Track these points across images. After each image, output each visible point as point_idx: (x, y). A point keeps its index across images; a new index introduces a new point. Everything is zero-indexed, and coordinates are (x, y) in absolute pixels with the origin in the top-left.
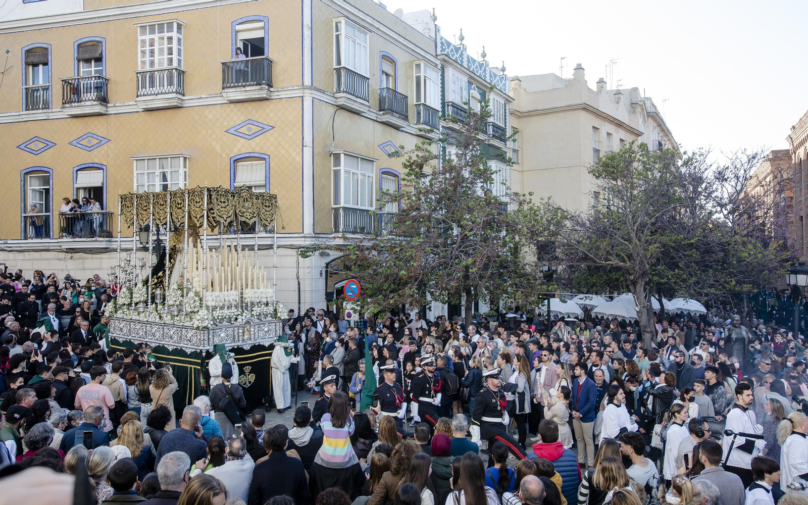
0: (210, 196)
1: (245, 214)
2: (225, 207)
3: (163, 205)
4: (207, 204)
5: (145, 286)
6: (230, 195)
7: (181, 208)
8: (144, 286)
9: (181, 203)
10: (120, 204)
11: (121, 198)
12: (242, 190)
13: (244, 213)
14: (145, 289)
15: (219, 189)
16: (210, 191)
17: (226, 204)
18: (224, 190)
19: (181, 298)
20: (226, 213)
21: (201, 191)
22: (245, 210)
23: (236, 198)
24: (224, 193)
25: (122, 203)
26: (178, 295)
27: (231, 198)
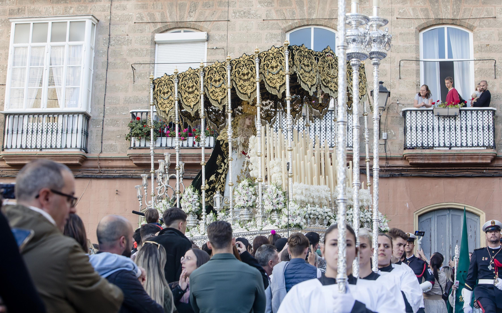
0: (292, 56)
1: (329, 85)
2: (309, 72)
3: (219, 81)
4: (289, 66)
5: (197, 192)
6: (314, 58)
7: (248, 80)
8: (194, 191)
9: (248, 74)
10: (152, 91)
11: (153, 83)
12: (326, 53)
13: (328, 82)
14: (196, 196)
15: (302, 48)
16: (292, 50)
17: (310, 68)
18: (306, 50)
19: (254, 197)
20: (310, 80)
21: (278, 53)
22: (329, 79)
23: (320, 63)
24: (306, 54)
25: (154, 89)
26: (250, 193)
27: (315, 62)
